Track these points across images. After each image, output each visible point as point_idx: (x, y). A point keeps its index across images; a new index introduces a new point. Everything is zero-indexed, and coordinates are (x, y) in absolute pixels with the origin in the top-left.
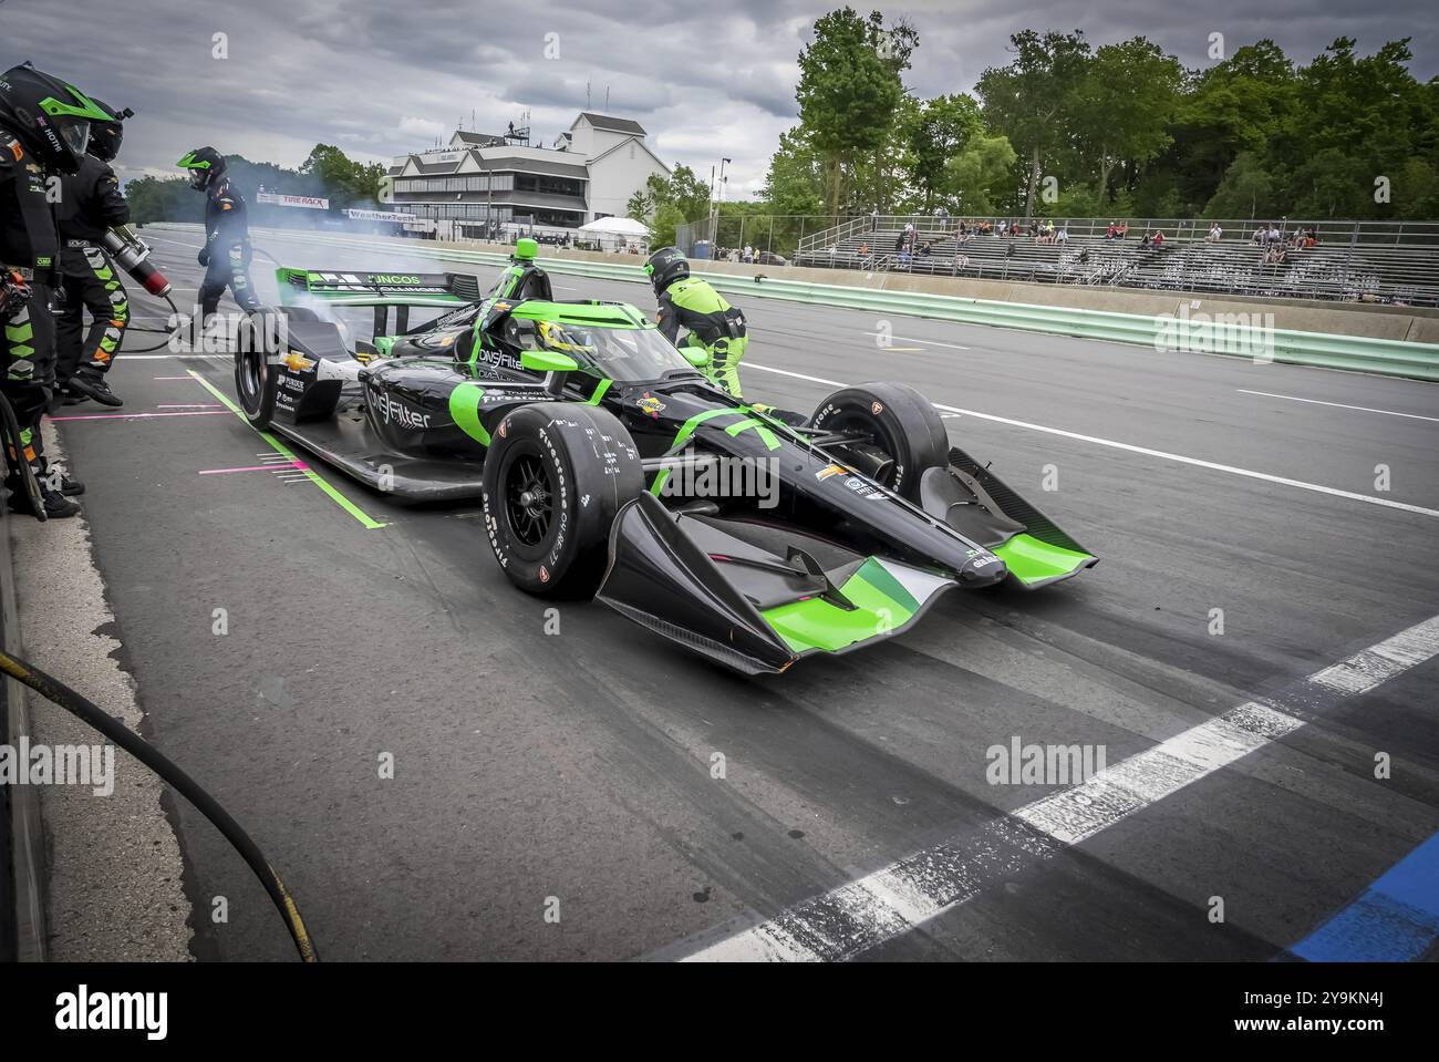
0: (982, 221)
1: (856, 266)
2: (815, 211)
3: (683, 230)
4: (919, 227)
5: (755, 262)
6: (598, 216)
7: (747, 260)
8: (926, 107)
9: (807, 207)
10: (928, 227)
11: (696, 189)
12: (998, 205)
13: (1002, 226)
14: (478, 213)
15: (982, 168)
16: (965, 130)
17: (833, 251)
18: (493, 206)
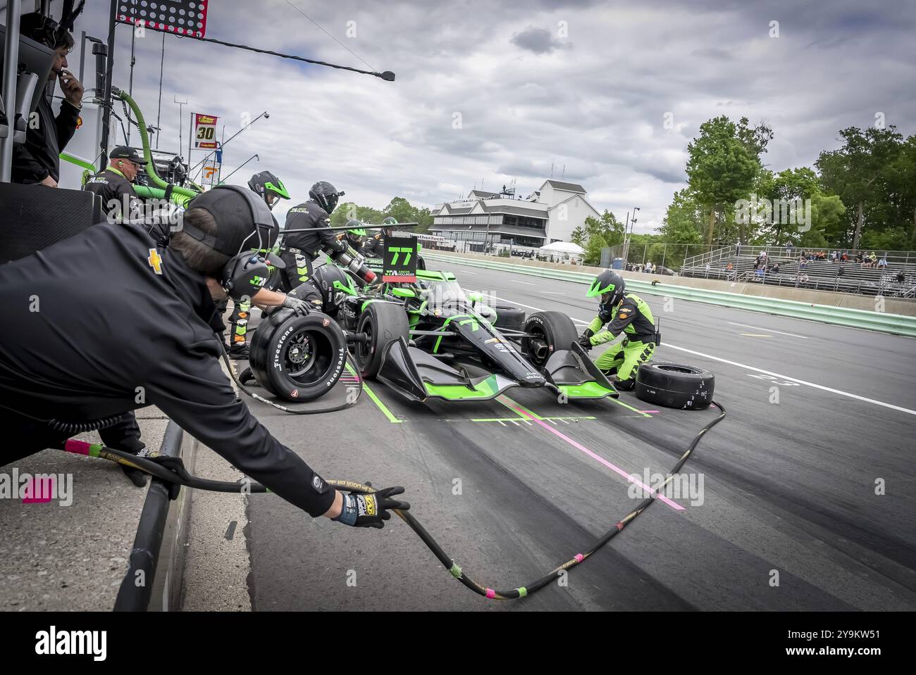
0: (819, 251)
1: (723, 278)
2: (696, 242)
3: (606, 251)
4: (770, 254)
5: (653, 272)
6: (552, 241)
7: (648, 271)
8: (777, 176)
9: (691, 239)
10: (778, 254)
11: (616, 226)
12: (830, 240)
13: (834, 255)
14: (480, 237)
15: (819, 215)
16: (806, 191)
17: (708, 267)
18: (490, 233)
